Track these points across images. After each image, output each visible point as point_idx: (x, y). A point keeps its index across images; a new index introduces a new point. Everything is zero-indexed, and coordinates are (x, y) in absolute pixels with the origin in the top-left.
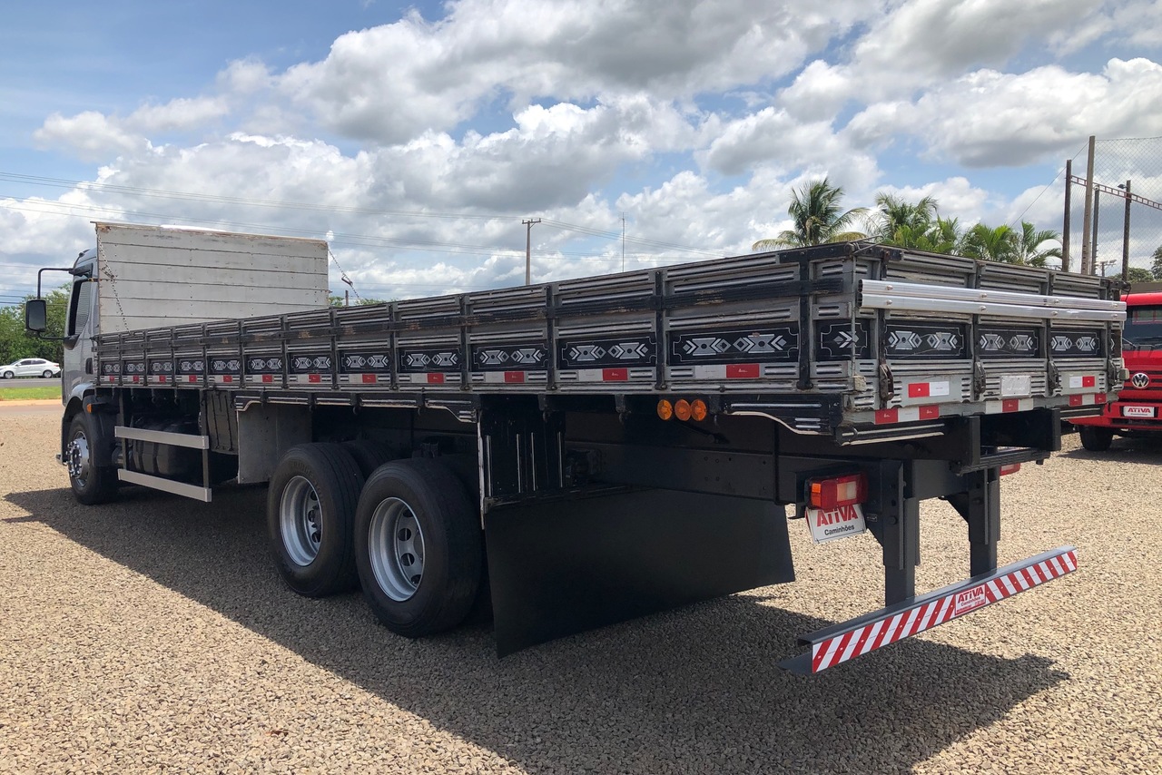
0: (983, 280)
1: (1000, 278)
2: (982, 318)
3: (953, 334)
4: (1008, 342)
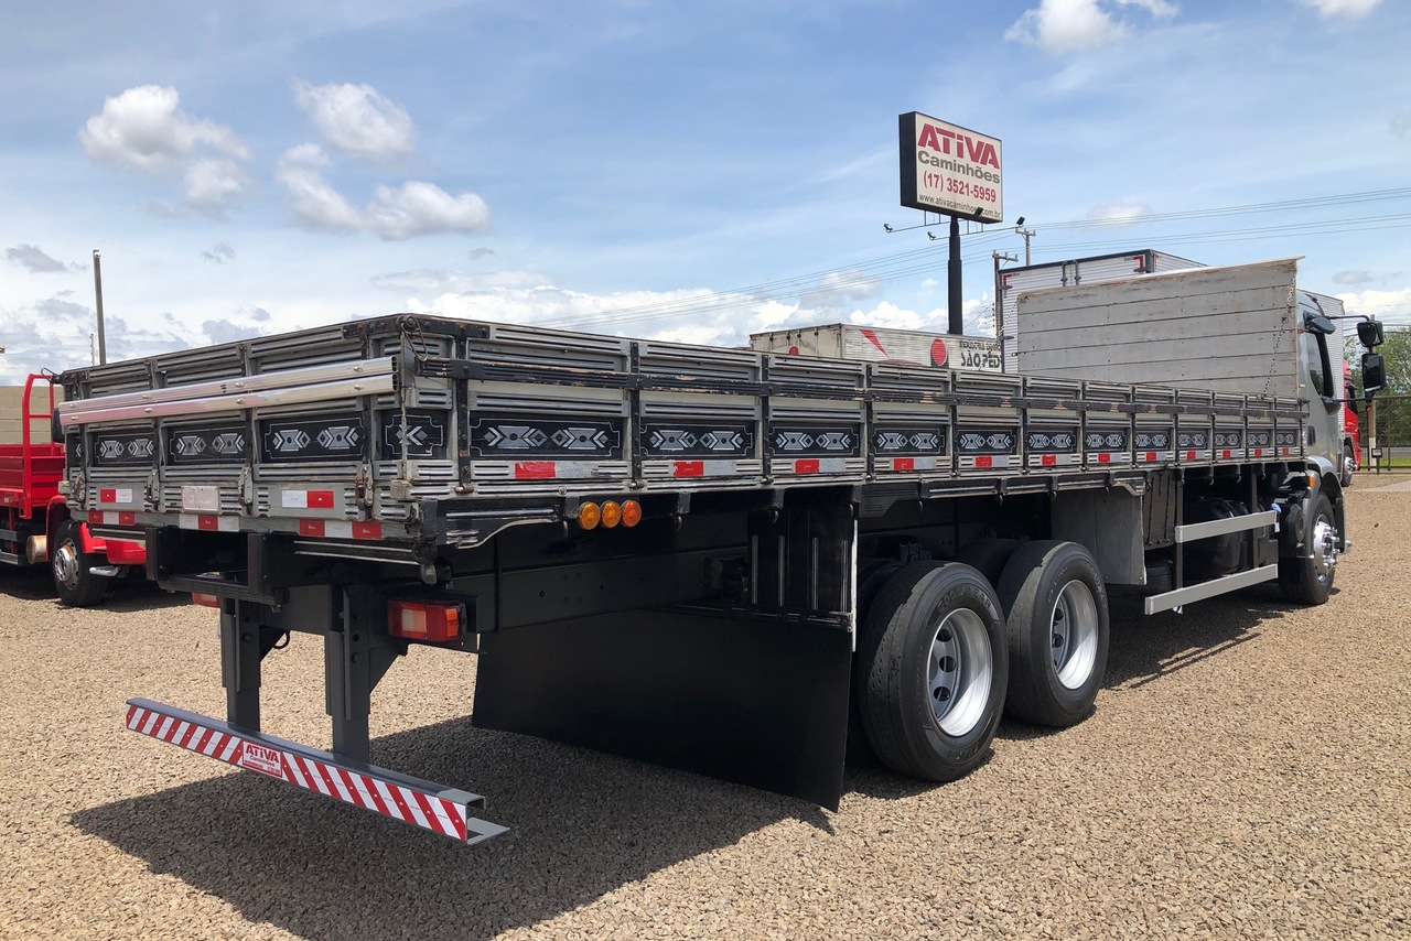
0: (169, 377)
1: (185, 369)
2: (165, 419)
3: (150, 439)
4: (209, 444)
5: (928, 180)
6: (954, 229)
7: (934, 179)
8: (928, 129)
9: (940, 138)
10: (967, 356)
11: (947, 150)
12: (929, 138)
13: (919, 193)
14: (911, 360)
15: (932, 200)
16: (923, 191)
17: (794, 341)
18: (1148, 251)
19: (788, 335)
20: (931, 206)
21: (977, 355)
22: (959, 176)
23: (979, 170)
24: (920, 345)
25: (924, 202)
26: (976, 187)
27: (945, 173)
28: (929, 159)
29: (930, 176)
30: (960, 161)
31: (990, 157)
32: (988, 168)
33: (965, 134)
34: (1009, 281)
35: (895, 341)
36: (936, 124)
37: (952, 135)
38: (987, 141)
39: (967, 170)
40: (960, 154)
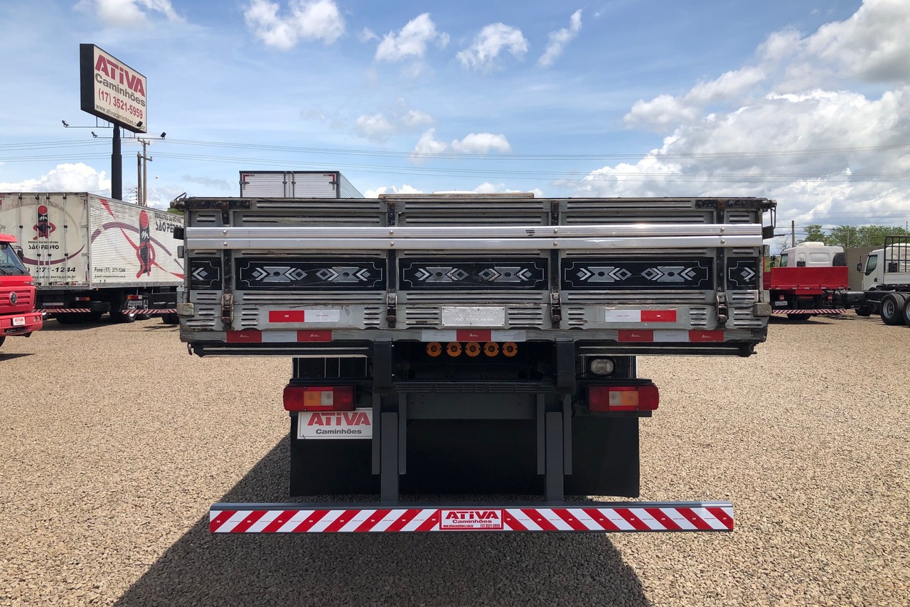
5: (101, 95)
6: (116, 133)
7: (105, 96)
8: (101, 58)
9: (109, 67)
10: (159, 224)
11: (113, 77)
12: (102, 66)
13: (96, 103)
14: (128, 223)
15: (104, 110)
16: (99, 103)
17: (43, 202)
18: (338, 172)
19: (37, 196)
20: (103, 114)
21: (164, 224)
22: (121, 97)
23: (133, 95)
24: (134, 213)
25: (99, 110)
26: (131, 106)
27: (113, 93)
28: (102, 80)
29: (102, 93)
30: (121, 86)
31: (139, 88)
32: (138, 95)
33: (125, 68)
34: (247, 179)
35: (119, 209)
36: (107, 57)
37: (117, 67)
38: (138, 76)
39: (126, 93)
40: (122, 82)
